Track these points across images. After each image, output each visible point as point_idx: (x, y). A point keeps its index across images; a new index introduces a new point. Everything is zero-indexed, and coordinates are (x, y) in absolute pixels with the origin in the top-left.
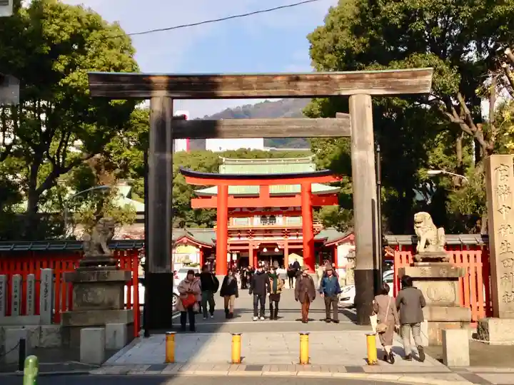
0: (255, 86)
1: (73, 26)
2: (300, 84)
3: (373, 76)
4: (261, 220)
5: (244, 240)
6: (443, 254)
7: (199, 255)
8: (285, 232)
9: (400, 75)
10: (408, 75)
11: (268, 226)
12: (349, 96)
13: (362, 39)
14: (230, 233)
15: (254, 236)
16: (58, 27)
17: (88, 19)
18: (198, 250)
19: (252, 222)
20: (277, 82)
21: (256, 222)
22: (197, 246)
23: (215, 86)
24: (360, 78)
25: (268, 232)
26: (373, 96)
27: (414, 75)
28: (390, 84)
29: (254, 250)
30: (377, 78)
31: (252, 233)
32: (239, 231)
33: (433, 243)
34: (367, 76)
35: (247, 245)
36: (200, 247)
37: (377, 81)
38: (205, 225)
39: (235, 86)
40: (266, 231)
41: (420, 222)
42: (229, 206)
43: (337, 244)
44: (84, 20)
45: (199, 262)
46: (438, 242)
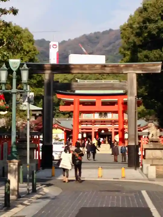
0: (87, 69)
1: (9, 34)
2: (106, 68)
3: (137, 65)
4: (99, 115)
5: (89, 126)
6: (158, 139)
7: (64, 134)
8: (113, 122)
9: (148, 65)
10: (151, 65)
11: (103, 118)
12: (127, 73)
13: (141, 38)
14: (81, 122)
15: (95, 124)
16: (2, 35)
17: (15, 29)
18: (63, 132)
19: (94, 116)
20: (97, 67)
21: (96, 116)
22: (63, 130)
23: (71, 69)
24: (131, 66)
25: (103, 122)
26: (136, 74)
27: (154, 65)
28: (144, 68)
29: (95, 132)
30: (138, 66)
31: (94, 122)
32: (87, 121)
33: (155, 135)
34: (134, 65)
35: (91, 129)
36: (64, 130)
37: (138, 67)
38: (68, 115)
39: (79, 69)
40: (102, 122)
41: (150, 127)
42: (80, 110)
43: (142, 130)
44: (13, 30)
45: (63, 138)
46: (156, 135)
